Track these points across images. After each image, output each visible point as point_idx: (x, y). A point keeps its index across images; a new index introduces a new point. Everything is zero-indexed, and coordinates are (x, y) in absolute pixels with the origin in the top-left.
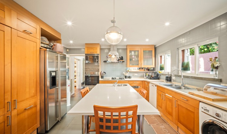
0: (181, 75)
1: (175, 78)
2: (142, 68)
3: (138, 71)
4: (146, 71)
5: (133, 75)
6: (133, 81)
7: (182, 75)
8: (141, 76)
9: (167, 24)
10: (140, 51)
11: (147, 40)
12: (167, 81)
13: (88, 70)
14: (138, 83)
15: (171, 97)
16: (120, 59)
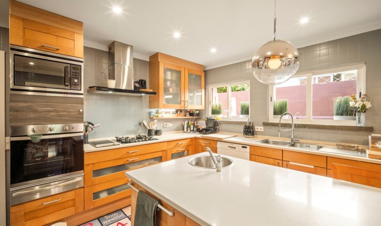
0: (291, 123)
1: (262, 128)
2: (181, 111)
3: (174, 116)
4: (188, 117)
5: (164, 127)
6: (177, 142)
7: (294, 123)
8: (177, 127)
9: (304, 21)
10: (182, 74)
11: (213, 50)
12: (247, 135)
13: (32, 115)
14: (184, 143)
15: (313, 167)
16: (137, 85)
